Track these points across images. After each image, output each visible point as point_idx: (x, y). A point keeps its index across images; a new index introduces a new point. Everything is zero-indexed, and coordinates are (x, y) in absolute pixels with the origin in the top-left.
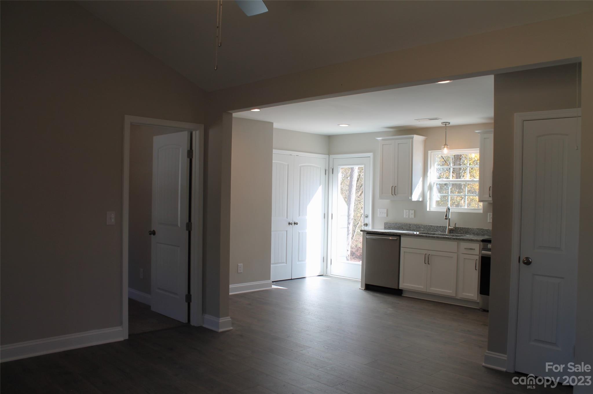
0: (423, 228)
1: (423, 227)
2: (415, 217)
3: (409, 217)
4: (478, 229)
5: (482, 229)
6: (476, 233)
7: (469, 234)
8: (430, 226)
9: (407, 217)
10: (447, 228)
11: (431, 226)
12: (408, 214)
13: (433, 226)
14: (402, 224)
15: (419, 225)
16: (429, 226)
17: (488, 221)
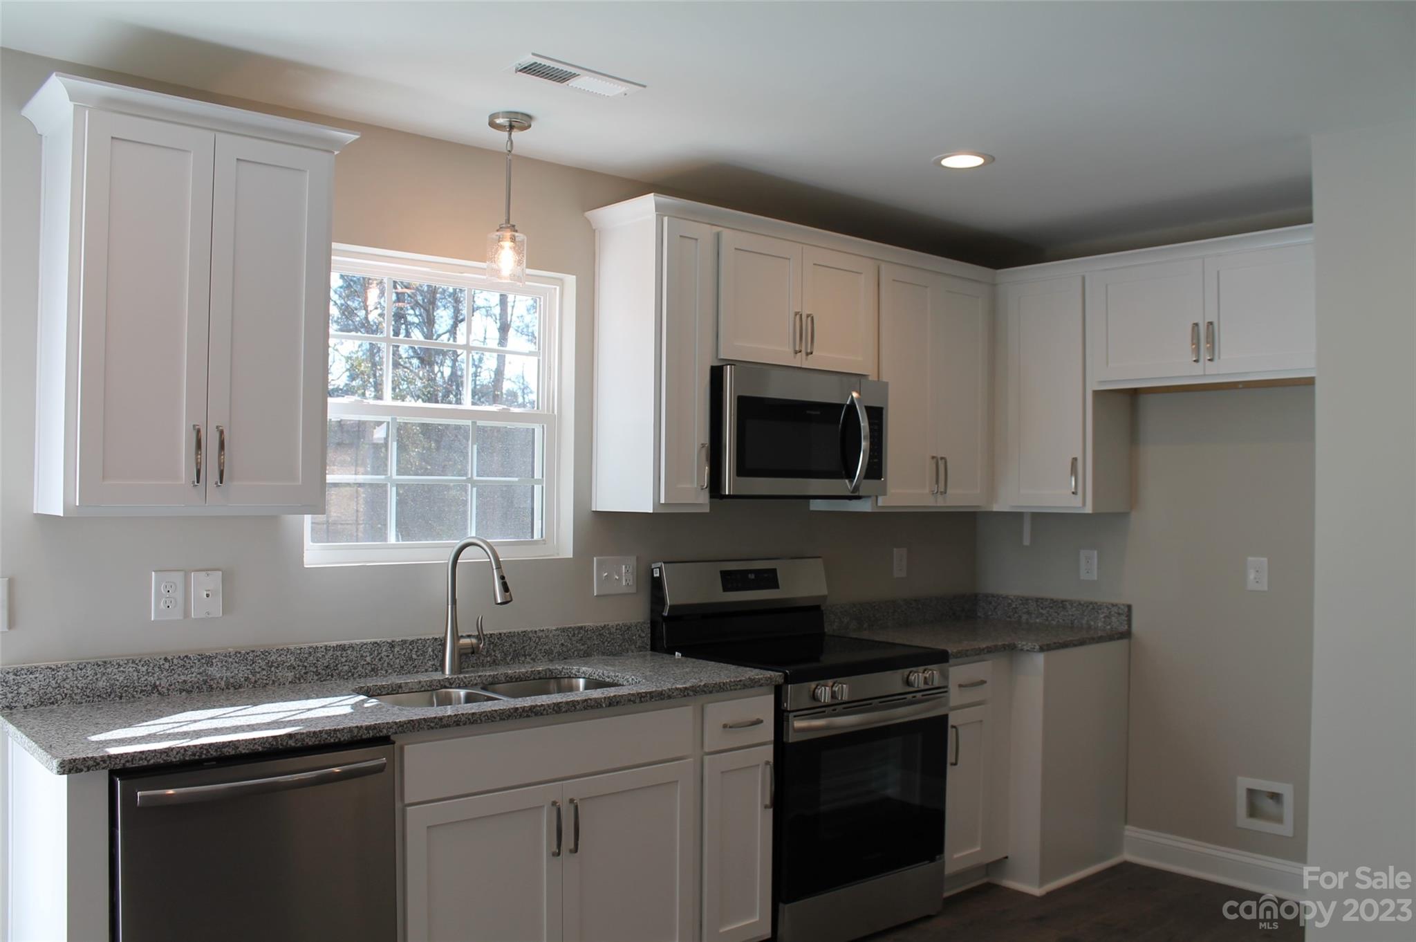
0: (293, 667)
1: (292, 660)
2: (227, 608)
3: (186, 613)
4: (563, 630)
5: (581, 628)
6: (558, 649)
7: (528, 659)
8: (335, 648)
9: (177, 615)
10: (444, 645)
11: (343, 648)
12: (179, 595)
13: (351, 646)
14: (147, 663)
15: (266, 653)
16: (327, 648)
17: (595, 594)
